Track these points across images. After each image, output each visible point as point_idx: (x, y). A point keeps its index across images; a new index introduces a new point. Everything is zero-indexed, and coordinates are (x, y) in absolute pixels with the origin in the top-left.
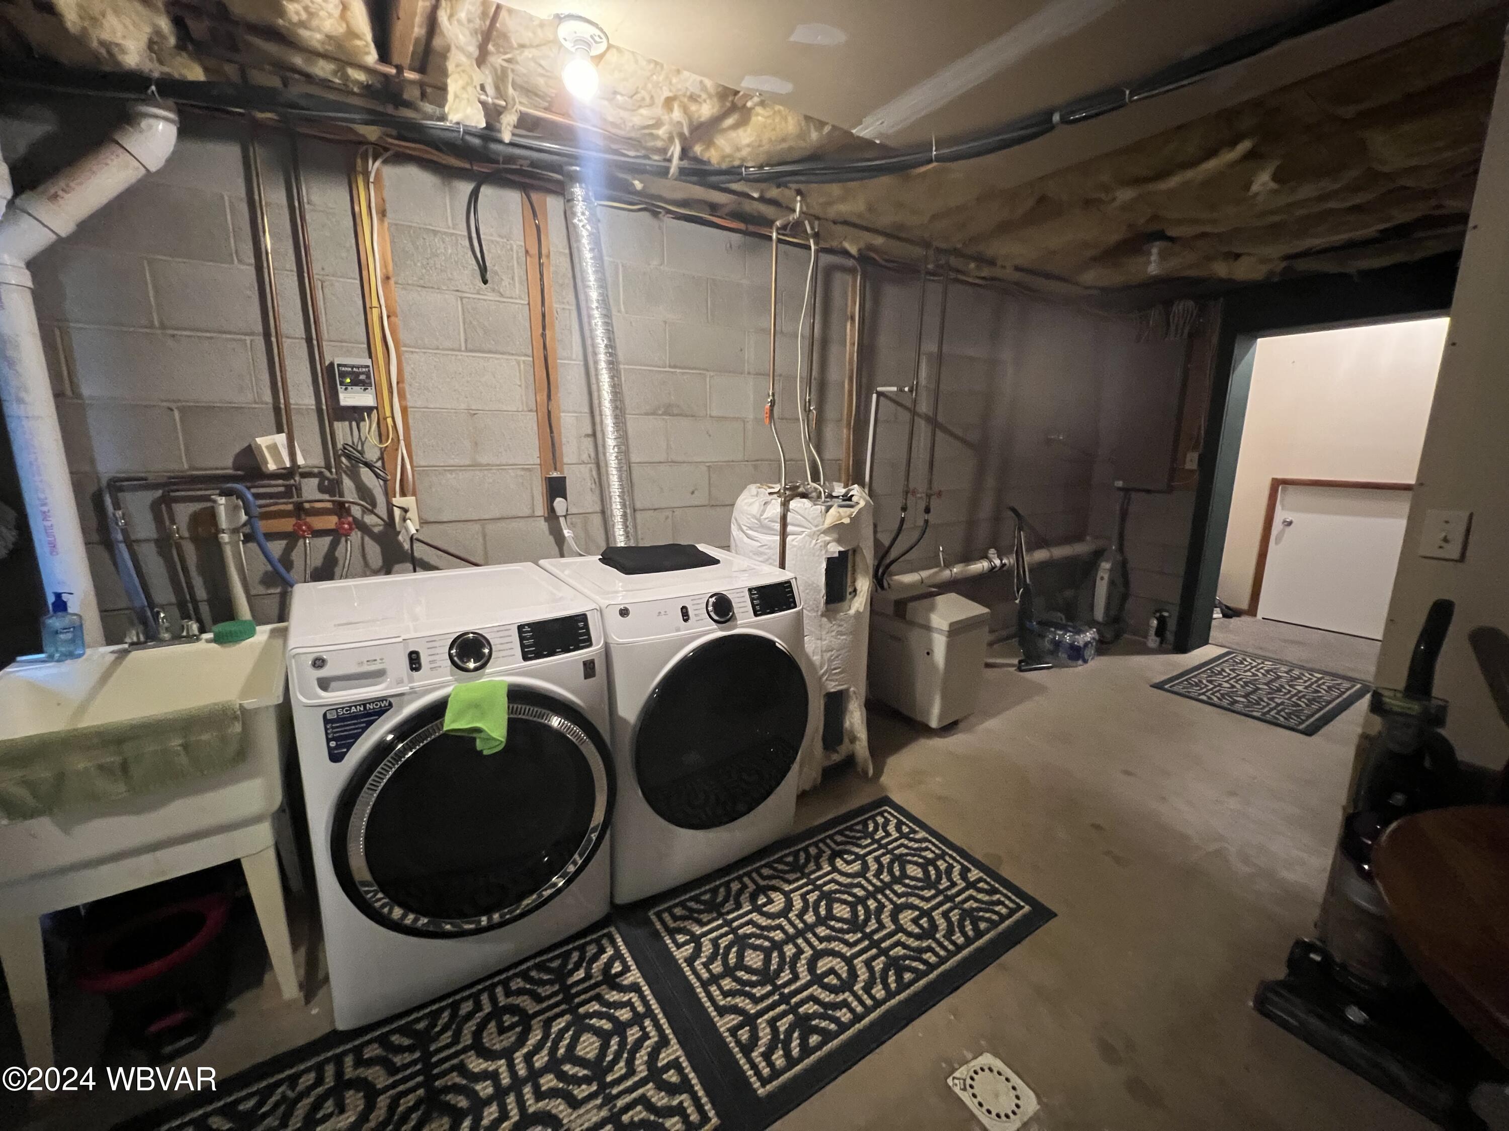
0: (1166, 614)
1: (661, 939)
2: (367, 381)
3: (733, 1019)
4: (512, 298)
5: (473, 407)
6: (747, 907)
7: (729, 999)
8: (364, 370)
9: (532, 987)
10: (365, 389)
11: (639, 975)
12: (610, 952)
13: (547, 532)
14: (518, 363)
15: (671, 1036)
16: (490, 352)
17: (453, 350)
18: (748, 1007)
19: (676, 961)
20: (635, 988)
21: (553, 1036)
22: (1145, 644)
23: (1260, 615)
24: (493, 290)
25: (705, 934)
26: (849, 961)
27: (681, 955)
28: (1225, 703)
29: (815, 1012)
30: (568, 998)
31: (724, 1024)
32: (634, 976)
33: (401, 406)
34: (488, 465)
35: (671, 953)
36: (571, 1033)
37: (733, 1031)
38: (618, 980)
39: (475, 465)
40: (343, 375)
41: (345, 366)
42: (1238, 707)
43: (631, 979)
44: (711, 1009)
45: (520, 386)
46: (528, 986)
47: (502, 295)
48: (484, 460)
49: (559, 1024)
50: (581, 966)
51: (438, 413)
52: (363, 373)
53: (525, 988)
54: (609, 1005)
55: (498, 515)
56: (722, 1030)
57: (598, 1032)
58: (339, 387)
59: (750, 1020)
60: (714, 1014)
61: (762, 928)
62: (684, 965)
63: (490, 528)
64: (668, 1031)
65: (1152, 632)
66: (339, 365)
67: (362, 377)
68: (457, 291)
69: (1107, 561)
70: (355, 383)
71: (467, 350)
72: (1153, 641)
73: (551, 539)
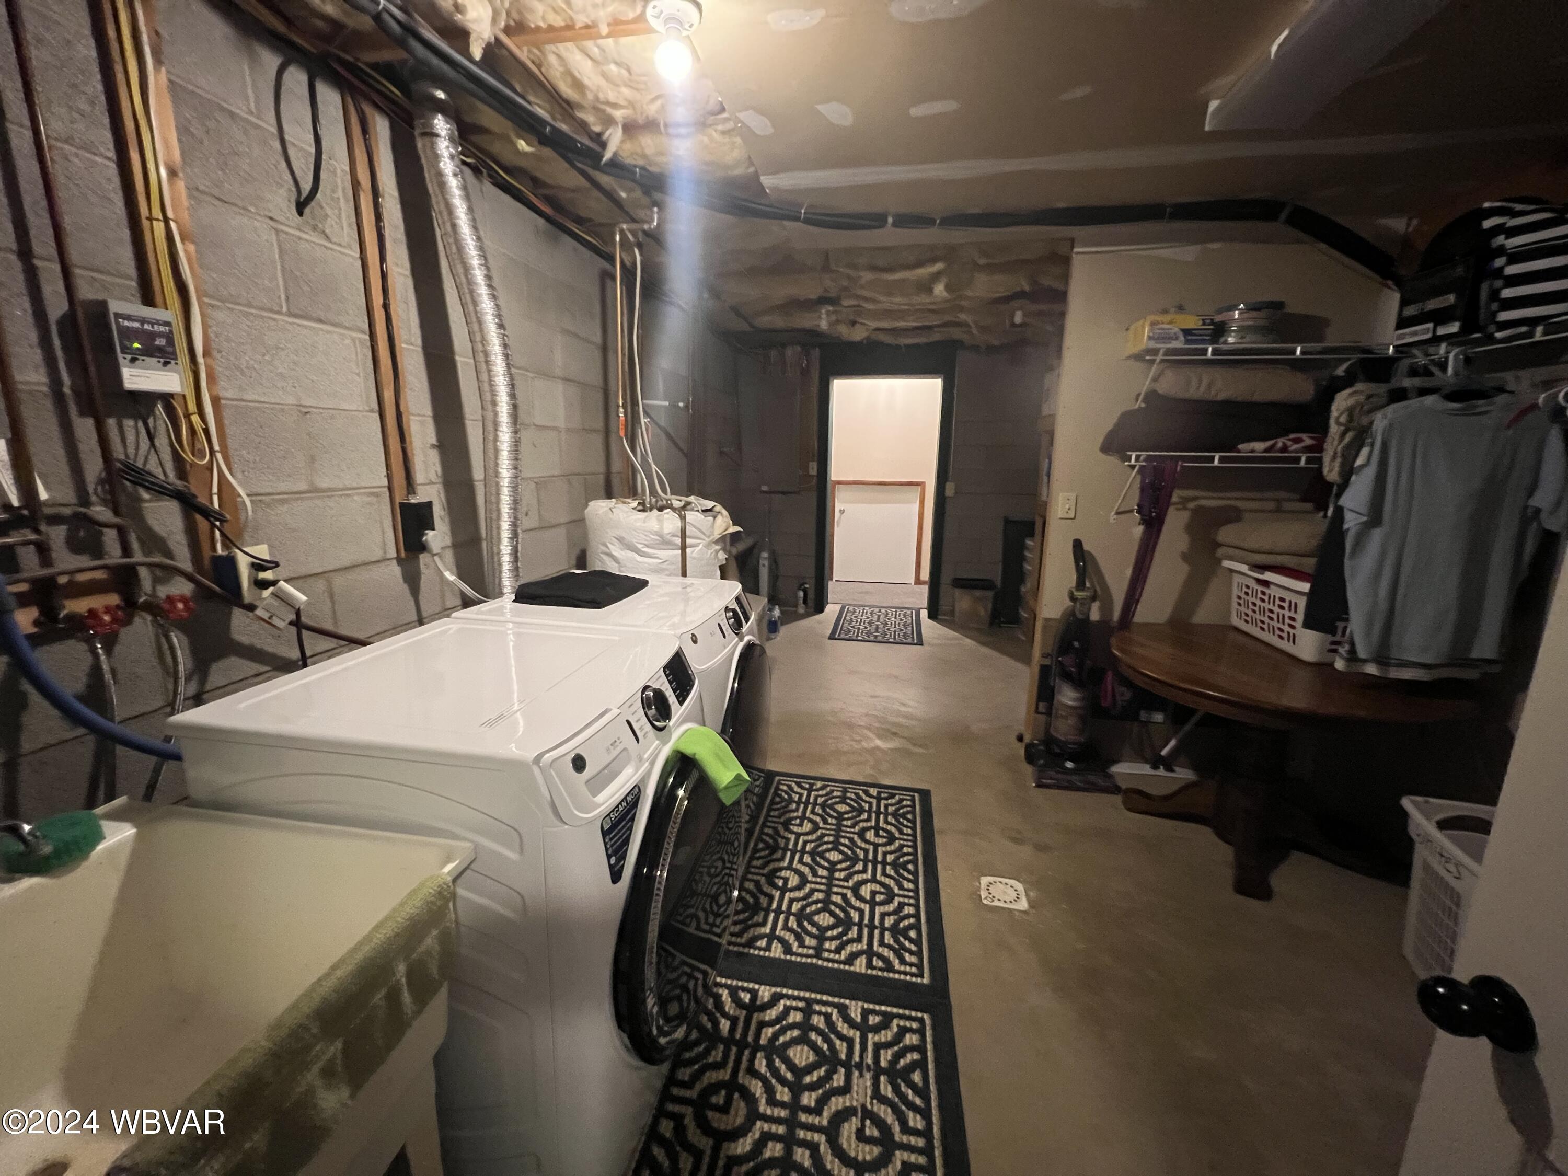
0: (807, 586)
1: (748, 954)
2: (170, 349)
3: (861, 962)
4: (340, 245)
5: (303, 403)
6: (777, 894)
7: (843, 952)
8: (162, 329)
9: (700, 1064)
10: (166, 364)
11: (768, 988)
12: (725, 994)
13: (401, 580)
14: (353, 340)
15: (842, 1001)
16: (320, 321)
17: (272, 311)
18: (859, 947)
19: (779, 959)
20: (776, 998)
21: (768, 1074)
22: (796, 612)
23: (834, 579)
24: (315, 228)
25: (774, 928)
26: (874, 880)
27: (777, 951)
28: (872, 638)
29: (895, 921)
30: (742, 1045)
31: (860, 966)
32: (765, 992)
33: (211, 395)
34: (330, 490)
35: (769, 958)
36: (777, 1060)
37: (870, 965)
38: (758, 1003)
39: (314, 490)
40: (127, 334)
41: (129, 318)
42: (880, 639)
43: (767, 994)
44: (842, 966)
45: (358, 375)
46: (696, 1067)
47: (328, 238)
48: (324, 483)
49: (761, 1065)
50: (716, 1018)
51: (258, 409)
52: (161, 335)
53: (696, 1071)
54: (778, 1020)
55: (347, 564)
56: (863, 971)
57: (794, 1042)
58: (120, 356)
59: (870, 953)
60: (847, 967)
61: (804, 899)
62: (788, 957)
63: (339, 581)
64: (836, 1000)
65: (801, 601)
66: (117, 315)
67: (160, 342)
68: (271, 218)
69: (764, 551)
70: (150, 351)
71: (290, 314)
72: (801, 610)
73: (405, 588)
